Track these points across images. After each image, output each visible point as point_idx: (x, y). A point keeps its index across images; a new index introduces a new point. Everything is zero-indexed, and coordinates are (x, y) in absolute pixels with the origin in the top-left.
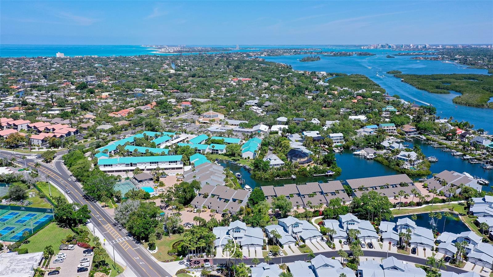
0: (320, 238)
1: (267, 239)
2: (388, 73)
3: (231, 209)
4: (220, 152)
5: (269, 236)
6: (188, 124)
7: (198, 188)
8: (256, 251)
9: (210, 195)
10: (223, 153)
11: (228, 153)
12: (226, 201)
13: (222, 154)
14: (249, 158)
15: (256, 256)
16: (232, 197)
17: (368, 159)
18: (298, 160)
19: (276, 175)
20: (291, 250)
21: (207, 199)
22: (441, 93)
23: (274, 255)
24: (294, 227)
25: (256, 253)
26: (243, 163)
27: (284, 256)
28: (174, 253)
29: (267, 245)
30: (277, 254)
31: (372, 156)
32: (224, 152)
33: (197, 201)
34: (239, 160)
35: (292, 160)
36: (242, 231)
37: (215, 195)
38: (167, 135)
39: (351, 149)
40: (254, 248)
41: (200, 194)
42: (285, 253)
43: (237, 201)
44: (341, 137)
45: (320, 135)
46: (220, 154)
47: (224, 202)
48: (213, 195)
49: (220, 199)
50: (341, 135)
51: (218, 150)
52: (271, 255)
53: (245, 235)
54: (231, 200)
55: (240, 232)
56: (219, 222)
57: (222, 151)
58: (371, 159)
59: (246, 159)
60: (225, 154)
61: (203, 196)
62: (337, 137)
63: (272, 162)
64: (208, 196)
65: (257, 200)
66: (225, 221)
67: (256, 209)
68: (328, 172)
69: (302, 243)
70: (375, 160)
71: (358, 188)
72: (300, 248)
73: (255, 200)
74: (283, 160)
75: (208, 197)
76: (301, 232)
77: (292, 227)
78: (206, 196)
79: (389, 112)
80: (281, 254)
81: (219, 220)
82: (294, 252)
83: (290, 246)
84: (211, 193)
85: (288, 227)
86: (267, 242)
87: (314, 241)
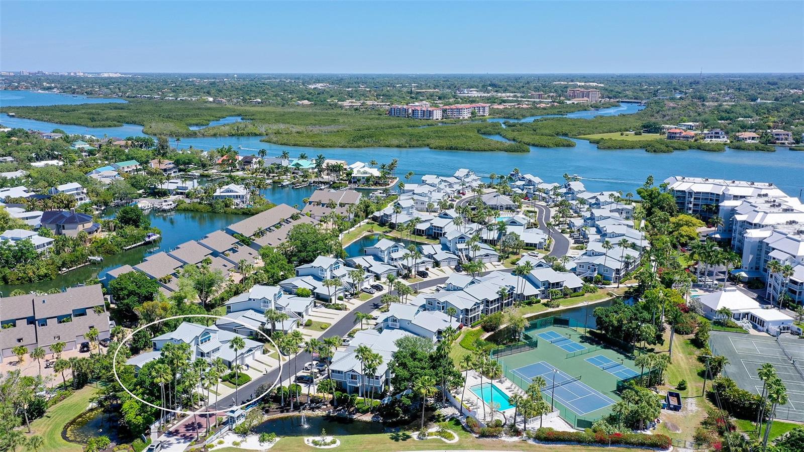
0: (313, 304)
16: (68, 309)
17: (169, 210)
19: (61, 263)
22: (110, 126)
25: (262, 363)
31: (171, 205)
35: (64, 232)
36: (212, 336)
37: (13, 321)
39: (112, 205)
43: (90, 311)
44: (77, 189)
47: (60, 322)
48: (8, 323)
50: (76, 185)
53: (221, 342)
55: (209, 340)
62: (71, 190)
68: (149, 237)
70: (178, 210)
71: (254, 235)
72: (308, 328)
74: (45, 236)
77: (275, 299)
79: (85, 152)
82: (310, 336)
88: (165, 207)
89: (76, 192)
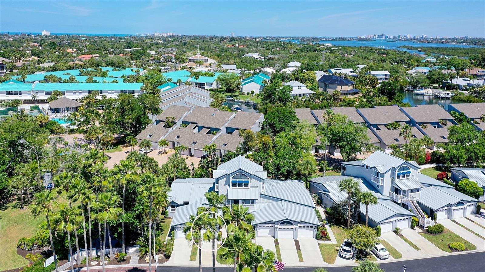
0: (472, 209)
1: (321, 210)
2: (399, 48)
3: (223, 146)
4: (206, 87)
5: (325, 202)
6: (166, 68)
7: (156, 111)
8: (297, 242)
9: (179, 123)
10: (211, 88)
11: (220, 90)
12: (213, 131)
13: (210, 90)
14: (253, 93)
15: (301, 259)
16: (226, 124)
17: (443, 98)
18: (339, 88)
20: (406, 240)
21: (170, 130)
23: (358, 258)
24: (398, 177)
25: (298, 248)
26: (244, 99)
27: (391, 260)
28: (40, 247)
29: (327, 226)
30: (367, 254)
31: (448, 94)
32: (214, 86)
33: (150, 133)
34: (236, 96)
35: (328, 90)
36: (252, 182)
37: (189, 123)
38: (131, 70)
39: (405, 89)
40: (291, 232)
41: (157, 122)
42: (394, 253)
43: (236, 132)
44: (386, 75)
45: (355, 74)
46: (207, 90)
47: (209, 133)
48: (185, 124)
49: (200, 128)
50: (387, 72)
51: (203, 84)
52: (349, 255)
53: (263, 196)
54: (223, 131)
55: (246, 186)
56: (191, 168)
57: (211, 84)
58: (448, 98)
59: (248, 94)
60: (216, 89)
61: (164, 124)
62: (381, 75)
63: (295, 91)
64: (174, 123)
65: (283, 125)
66: (208, 167)
67: (282, 140)
69: (428, 222)
70: (453, 100)
71: (481, 118)
72: (429, 235)
73: (278, 126)
74: (311, 89)
75: (175, 127)
76: (418, 190)
77: (393, 175)
78: (169, 125)
80: (381, 253)
81: (192, 165)
82: (417, 249)
83: (397, 229)
84: (183, 118)
85: (383, 175)
86: (323, 216)
87: (457, 215)
88: (442, 96)
89: (384, 77)
